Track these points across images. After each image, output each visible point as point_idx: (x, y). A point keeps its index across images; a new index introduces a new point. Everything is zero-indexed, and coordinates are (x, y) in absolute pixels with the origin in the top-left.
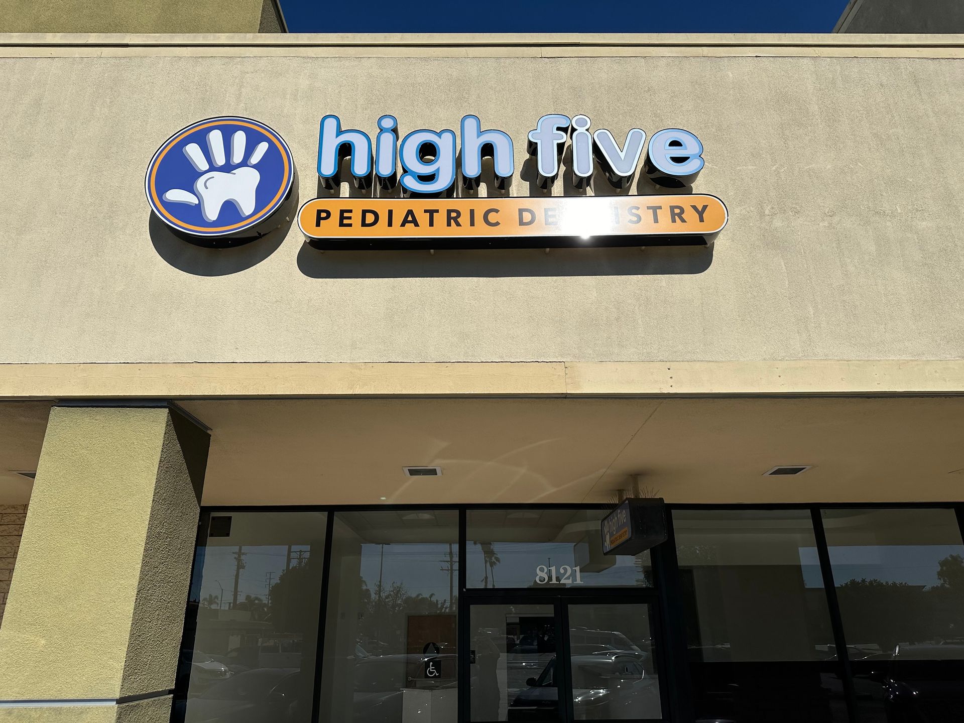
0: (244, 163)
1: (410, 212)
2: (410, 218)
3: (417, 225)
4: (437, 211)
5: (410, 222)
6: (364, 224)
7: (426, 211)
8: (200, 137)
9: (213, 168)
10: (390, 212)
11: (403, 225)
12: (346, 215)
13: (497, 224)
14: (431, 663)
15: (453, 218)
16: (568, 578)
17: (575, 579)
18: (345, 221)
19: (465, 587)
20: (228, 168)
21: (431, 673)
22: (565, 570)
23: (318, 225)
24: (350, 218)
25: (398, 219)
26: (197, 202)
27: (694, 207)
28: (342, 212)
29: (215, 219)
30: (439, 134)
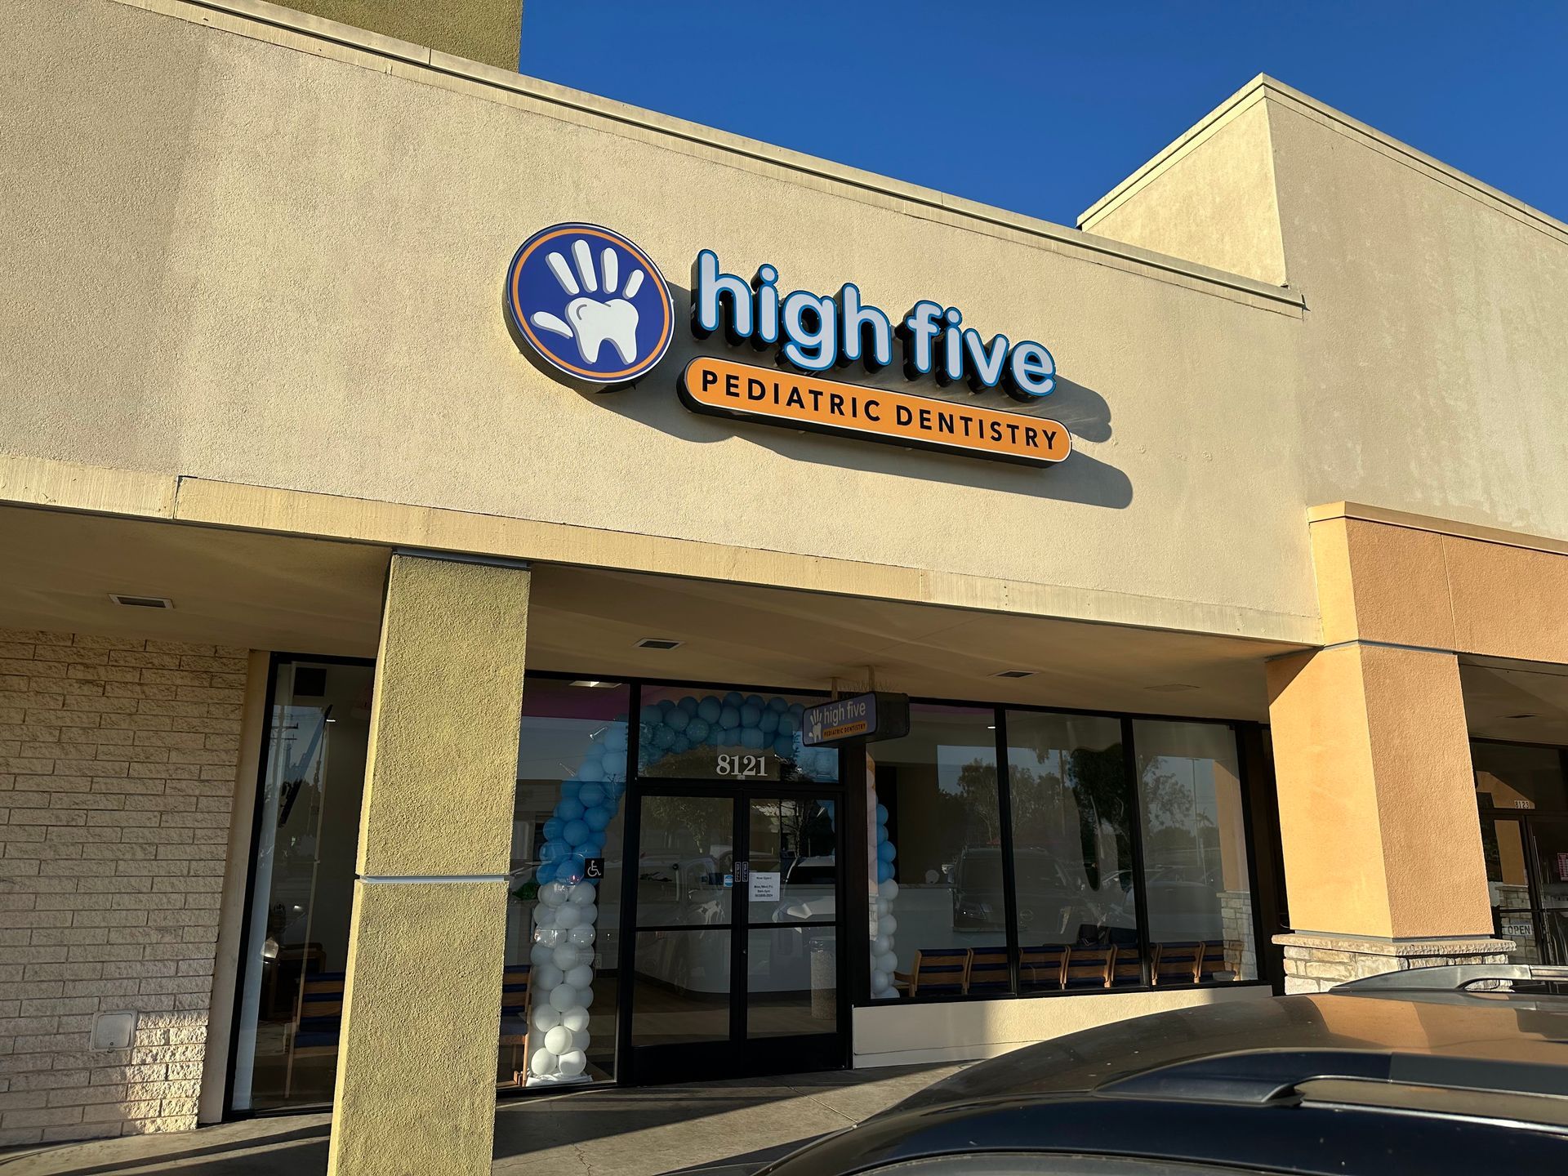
0: (619, 294)
1: (795, 390)
2: (795, 398)
3: (802, 406)
4: (821, 394)
5: (795, 401)
6: (751, 397)
7: (811, 392)
8: (564, 246)
9: (583, 293)
10: (776, 386)
11: (789, 404)
12: (733, 381)
13: (877, 419)
14: (593, 862)
15: (836, 404)
16: (751, 770)
17: (758, 771)
18: (733, 390)
19: (637, 775)
20: (601, 296)
21: (592, 873)
22: (749, 760)
23: (705, 389)
24: (736, 386)
25: (784, 396)
26: (572, 336)
27: (1045, 432)
28: (729, 377)
29: (595, 361)
30: (821, 300)
